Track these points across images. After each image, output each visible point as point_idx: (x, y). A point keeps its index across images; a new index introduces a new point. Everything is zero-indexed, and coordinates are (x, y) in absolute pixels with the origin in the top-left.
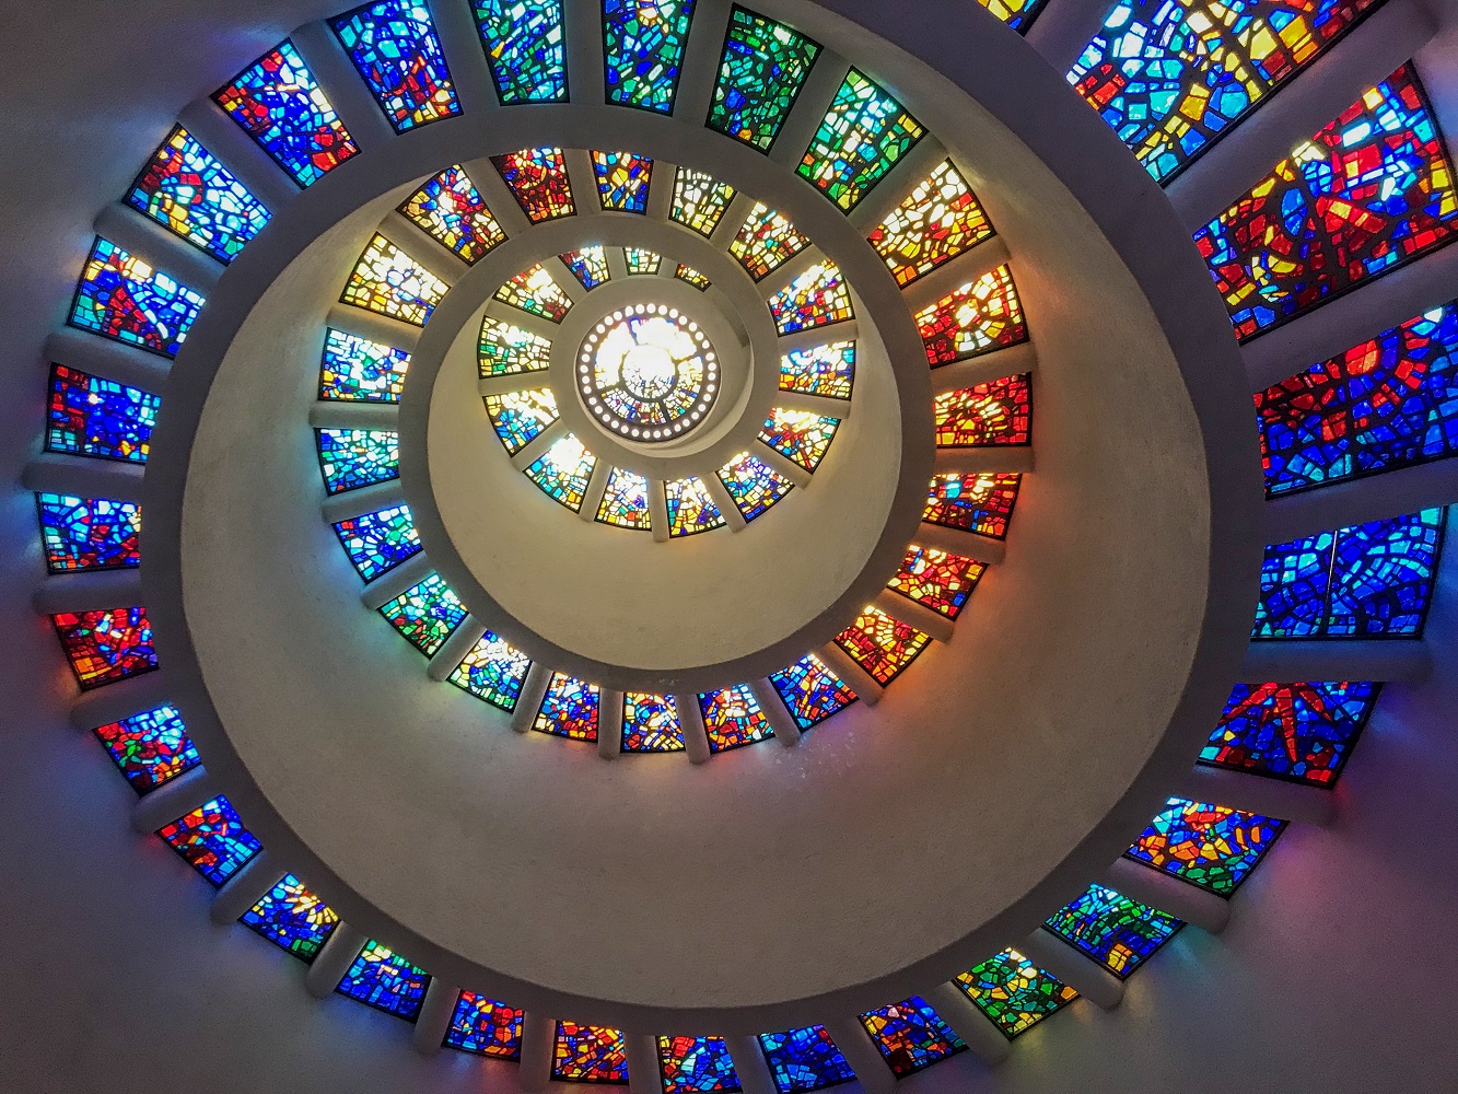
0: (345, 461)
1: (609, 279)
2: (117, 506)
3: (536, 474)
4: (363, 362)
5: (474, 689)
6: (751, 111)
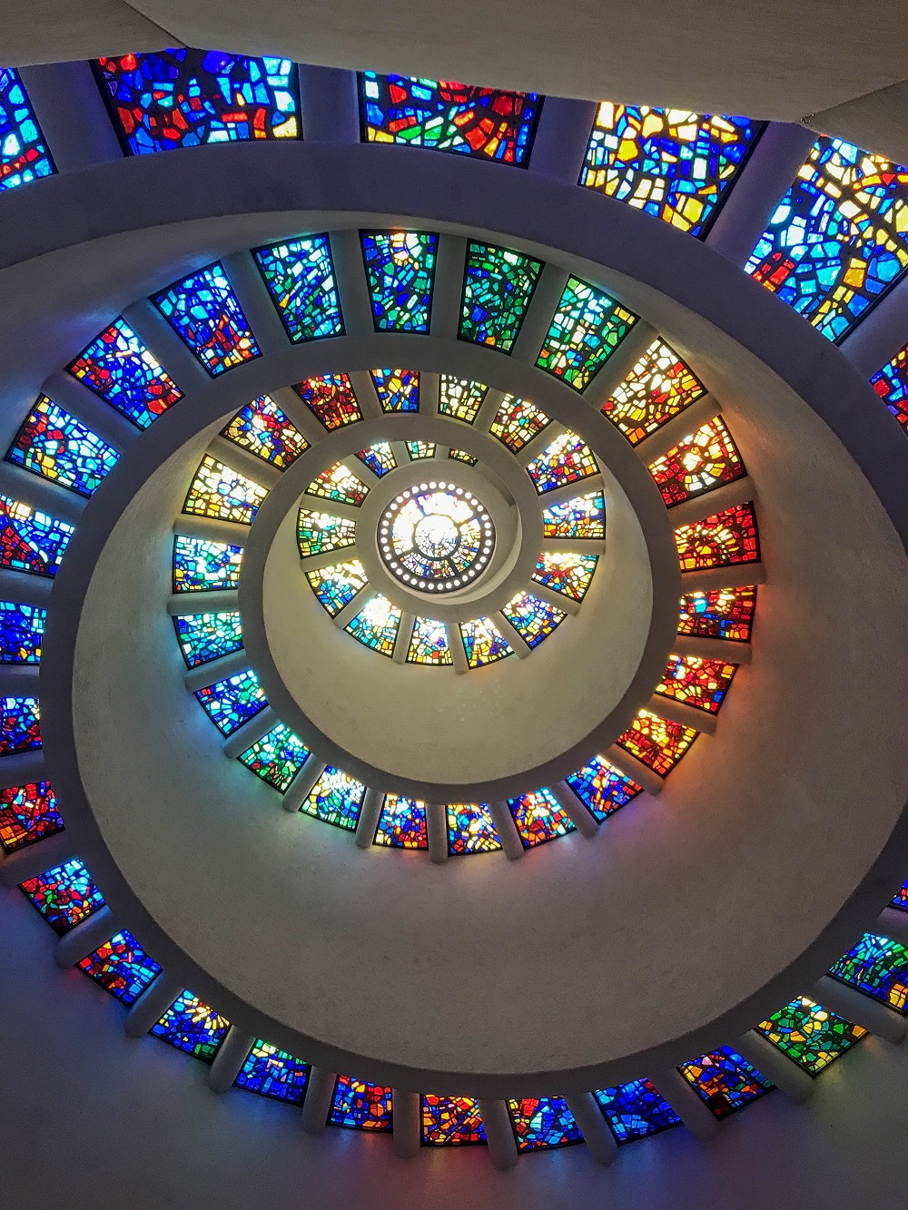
0: (199, 640)
1: (396, 466)
2: (20, 701)
3: (355, 630)
4: (206, 559)
5: (322, 815)
6: (493, 322)
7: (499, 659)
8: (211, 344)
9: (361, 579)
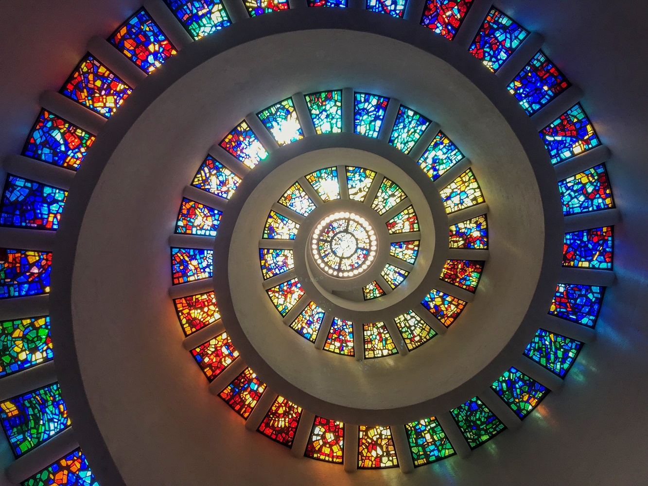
0: (410, 123)
1: (389, 254)
3: (332, 171)
4: (442, 160)
5: (278, 106)
6: (466, 411)
7: (265, 227)
8: (565, 294)
9: (353, 194)
